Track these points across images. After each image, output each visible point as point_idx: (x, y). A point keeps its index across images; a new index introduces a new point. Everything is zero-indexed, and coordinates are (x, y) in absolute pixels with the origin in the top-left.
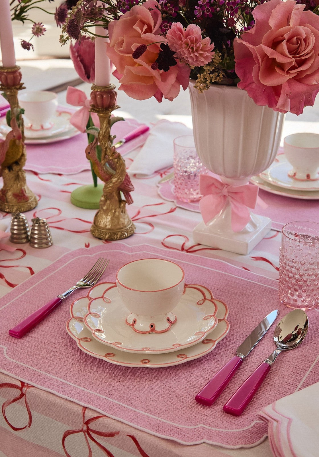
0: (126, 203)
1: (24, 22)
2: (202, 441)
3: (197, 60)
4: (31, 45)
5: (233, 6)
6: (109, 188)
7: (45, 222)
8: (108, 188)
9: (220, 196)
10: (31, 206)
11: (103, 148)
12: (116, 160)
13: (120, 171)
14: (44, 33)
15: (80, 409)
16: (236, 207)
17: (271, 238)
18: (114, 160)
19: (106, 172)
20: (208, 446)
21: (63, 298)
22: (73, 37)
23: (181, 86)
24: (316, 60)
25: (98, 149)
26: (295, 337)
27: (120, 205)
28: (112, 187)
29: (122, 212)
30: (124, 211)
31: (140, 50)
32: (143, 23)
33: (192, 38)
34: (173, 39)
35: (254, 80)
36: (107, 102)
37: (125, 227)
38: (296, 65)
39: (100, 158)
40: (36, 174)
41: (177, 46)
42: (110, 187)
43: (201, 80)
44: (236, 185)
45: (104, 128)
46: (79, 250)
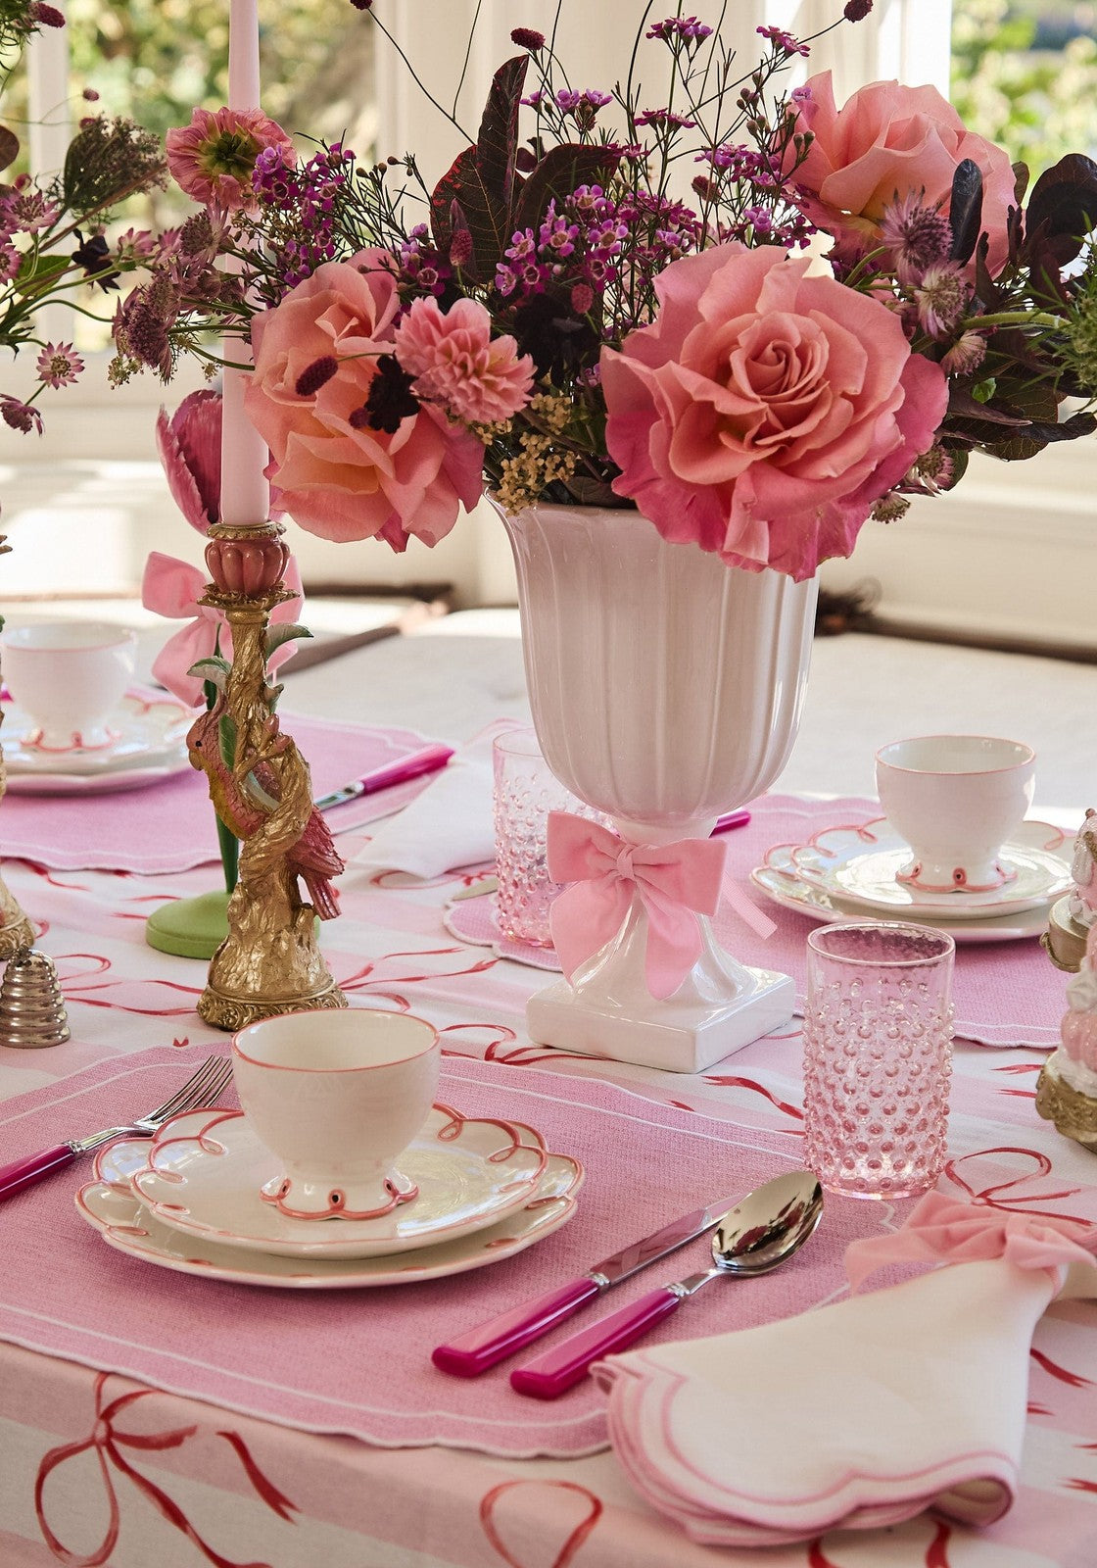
0: (316, 913)
1: (17, 350)
2: (431, 1441)
3: (478, 402)
4: (34, 412)
5: (600, 261)
6: (256, 853)
7: (47, 964)
8: (252, 855)
9: (613, 884)
10: (10, 943)
11: (241, 723)
12: (280, 760)
13: (291, 798)
14: (78, 376)
15: (90, 1379)
16: (661, 915)
17: (790, 1036)
18: (272, 760)
19: (250, 802)
20: (446, 1453)
21: (78, 1150)
22: (147, 359)
23: (461, 502)
24: (835, 412)
25: (225, 732)
26: (778, 1234)
27: (294, 919)
28: (267, 850)
29: (300, 942)
30: (305, 942)
31: (317, 371)
32: (347, 312)
33: (462, 337)
34: (411, 340)
35: (655, 467)
36: (254, 573)
37: (311, 993)
38: (776, 423)
39: (230, 759)
40: (39, 869)
41: (422, 361)
42: (260, 850)
43: (512, 477)
44: (659, 841)
45: (245, 657)
46: (153, 1050)
